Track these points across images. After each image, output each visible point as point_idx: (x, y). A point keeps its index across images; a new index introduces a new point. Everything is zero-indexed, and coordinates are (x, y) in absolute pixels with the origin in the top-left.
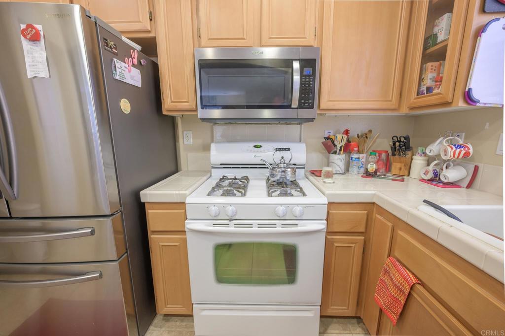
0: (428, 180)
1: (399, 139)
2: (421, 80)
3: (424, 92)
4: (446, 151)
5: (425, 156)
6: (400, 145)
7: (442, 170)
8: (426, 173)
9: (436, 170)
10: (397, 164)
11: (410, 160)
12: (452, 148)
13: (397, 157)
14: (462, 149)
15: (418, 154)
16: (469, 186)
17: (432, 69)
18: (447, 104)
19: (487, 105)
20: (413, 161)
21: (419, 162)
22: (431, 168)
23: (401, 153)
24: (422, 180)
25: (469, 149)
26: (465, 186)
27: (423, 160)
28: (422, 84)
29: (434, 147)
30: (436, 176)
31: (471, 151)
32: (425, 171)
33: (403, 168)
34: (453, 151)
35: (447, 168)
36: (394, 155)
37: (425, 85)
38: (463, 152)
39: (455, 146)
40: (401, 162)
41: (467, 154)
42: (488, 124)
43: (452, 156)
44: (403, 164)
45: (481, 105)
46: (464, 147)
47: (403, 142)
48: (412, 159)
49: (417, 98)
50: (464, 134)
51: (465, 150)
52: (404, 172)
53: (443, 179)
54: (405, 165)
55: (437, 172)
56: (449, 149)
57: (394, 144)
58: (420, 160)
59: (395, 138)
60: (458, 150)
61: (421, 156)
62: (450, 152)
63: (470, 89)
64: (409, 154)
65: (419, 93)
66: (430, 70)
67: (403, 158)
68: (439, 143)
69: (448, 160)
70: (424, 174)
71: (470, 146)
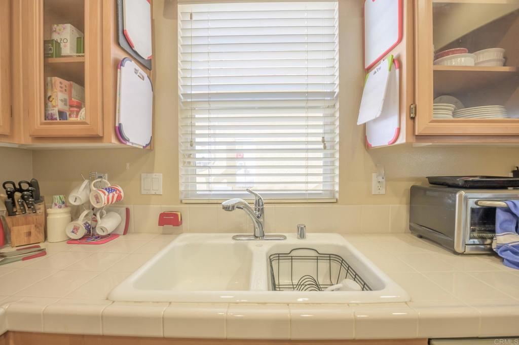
0: (80, 239)
1: (17, 187)
2: (47, 99)
3: (55, 117)
4: (97, 198)
5: (66, 206)
6: (22, 197)
7: (96, 221)
8: (75, 230)
9: (87, 223)
10: (20, 227)
11: (44, 216)
12: (104, 193)
13: (19, 217)
14: (114, 193)
15: (56, 205)
16: (125, 233)
17: (61, 87)
18: (97, 138)
19: (134, 146)
20: (48, 217)
21: (58, 217)
22: (80, 222)
23: (27, 208)
24: (71, 241)
25: (120, 192)
26: (123, 233)
27: (66, 213)
28: (50, 104)
29: (79, 193)
30: (89, 231)
31: (122, 194)
32: (73, 227)
33: (33, 231)
34: (106, 197)
35: (101, 217)
36: (11, 213)
37: (54, 107)
38: (116, 195)
39: (106, 189)
40: (27, 223)
41: (119, 197)
42: (128, 165)
43: (106, 202)
44: (33, 226)
45: (130, 144)
46: (115, 190)
47: (28, 190)
48: (46, 215)
49: (45, 124)
50: (106, 175)
51: (116, 193)
52: (37, 236)
53: (99, 232)
54: (35, 226)
55: (89, 225)
56: (102, 195)
57: (11, 195)
58: (61, 213)
59: (10, 187)
60: (111, 195)
61: (60, 207)
62: (103, 198)
63: (120, 124)
64: (40, 207)
65: (48, 117)
66: (59, 88)
67: (31, 217)
68: (85, 188)
69: (101, 209)
70: (73, 232)
71: (120, 188)
